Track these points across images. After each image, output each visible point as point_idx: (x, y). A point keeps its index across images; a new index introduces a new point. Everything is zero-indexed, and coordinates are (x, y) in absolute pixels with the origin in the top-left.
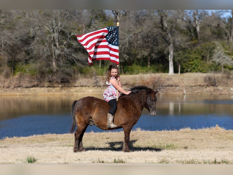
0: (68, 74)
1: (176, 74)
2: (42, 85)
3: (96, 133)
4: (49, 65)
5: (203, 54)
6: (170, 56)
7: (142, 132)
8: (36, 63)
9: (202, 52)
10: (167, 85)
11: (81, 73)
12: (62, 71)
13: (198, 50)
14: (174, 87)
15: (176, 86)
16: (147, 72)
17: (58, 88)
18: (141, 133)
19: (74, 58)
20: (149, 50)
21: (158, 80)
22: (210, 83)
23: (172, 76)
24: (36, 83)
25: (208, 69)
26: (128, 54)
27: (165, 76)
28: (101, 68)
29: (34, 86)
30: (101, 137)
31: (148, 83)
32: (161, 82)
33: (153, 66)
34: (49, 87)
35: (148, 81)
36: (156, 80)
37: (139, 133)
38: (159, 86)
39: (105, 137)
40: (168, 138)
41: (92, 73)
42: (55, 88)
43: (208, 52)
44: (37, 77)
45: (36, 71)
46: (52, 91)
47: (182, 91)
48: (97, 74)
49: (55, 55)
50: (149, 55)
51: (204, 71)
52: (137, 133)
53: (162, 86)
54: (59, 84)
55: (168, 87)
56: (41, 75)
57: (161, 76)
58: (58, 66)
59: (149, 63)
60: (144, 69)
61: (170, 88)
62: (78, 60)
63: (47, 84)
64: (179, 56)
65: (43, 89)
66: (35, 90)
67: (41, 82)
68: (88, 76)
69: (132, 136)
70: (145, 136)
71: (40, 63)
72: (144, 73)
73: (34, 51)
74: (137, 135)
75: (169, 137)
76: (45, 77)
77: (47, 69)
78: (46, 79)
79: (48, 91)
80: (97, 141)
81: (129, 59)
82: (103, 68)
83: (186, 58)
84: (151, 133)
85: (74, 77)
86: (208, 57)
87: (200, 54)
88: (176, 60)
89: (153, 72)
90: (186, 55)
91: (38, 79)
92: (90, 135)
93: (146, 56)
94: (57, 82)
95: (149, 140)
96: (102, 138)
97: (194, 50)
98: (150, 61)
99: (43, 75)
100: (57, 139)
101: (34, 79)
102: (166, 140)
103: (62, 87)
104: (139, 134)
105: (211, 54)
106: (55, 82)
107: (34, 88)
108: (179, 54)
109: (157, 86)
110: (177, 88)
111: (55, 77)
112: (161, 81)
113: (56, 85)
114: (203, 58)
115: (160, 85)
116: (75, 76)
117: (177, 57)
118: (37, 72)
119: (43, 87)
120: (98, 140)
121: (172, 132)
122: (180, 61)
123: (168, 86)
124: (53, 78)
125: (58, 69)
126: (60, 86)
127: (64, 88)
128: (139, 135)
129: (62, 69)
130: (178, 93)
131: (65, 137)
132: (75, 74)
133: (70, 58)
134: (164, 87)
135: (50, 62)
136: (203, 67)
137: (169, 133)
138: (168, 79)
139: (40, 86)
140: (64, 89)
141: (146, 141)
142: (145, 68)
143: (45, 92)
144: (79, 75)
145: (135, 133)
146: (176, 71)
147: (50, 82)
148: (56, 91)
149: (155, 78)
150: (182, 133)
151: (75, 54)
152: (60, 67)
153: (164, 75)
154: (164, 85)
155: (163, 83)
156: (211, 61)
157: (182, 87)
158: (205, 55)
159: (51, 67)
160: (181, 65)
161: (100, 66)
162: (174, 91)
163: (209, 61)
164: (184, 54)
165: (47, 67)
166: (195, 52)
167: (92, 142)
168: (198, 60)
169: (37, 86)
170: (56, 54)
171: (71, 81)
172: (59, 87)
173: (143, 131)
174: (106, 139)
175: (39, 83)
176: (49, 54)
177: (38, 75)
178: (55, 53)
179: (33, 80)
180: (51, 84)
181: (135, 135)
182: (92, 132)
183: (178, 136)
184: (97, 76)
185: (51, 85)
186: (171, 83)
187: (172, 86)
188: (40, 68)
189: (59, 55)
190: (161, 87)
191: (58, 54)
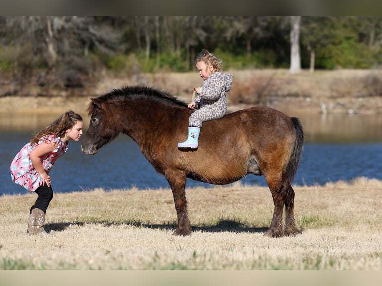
0: (81, 70)
1: (305, 72)
2: (25, 91)
3: (143, 191)
4: (40, 51)
5: (361, 29)
6: (292, 34)
7: (243, 189)
8: (14, 45)
9: (359, 25)
10: (286, 92)
11: (109, 67)
12: (69, 63)
13: (351, 21)
14: (301, 98)
15: (305, 96)
16: (244, 66)
17: (58, 99)
18: (243, 191)
19: (94, 35)
20: (249, 20)
21: (268, 84)
22: (375, 90)
23: (296, 75)
24: (12, 88)
25: (372, 60)
26: (206, 29)
27: (283, 74)
28: (150, 56)
29: (8, 94)
30: (155, 200)
31: (247, 89)
32: (275, 88)
33: (257, 54)
34: (40, 95)
35: (247, 84)
36: (265, 84)
37: (237, 190)
38: (271, 96)
39: (163, 200)
40: (304, 203)
41: (131, 67)
42: (53, 99)
43: (373, 25)
44: (14, 76)
45: (13, 62)
46: (47, 105)
47: (318, 105)
48: (142, 70)
49: (53, 30)
50: (250, 31)
51: (363, 65)
52: (233, 191)
53: (277, 95)
54: (61, 89)
55: (288, 99)
56: (24, 71)
57: (275, 74)
58: (59, 52)
59: (249, 48)
60: (238, 61)
61: (293, 99)
62: (101, 41)
63: (36, 90)
64: (312, 34)
65: (27, 100)
66: (10, 103)
67: (23, 84)
68: (123, 73)
69: (224, 197)
70: (252, 197)
71: (22, 45)
72: (238, 69)
73: (7, 20)
74: (234, 195)
75: (305, 199)
76: (31, 76)
77: (36, 59)
78: (34, 79)
79: (39, 104)
80: (146, 209)
81: (208, 39)
82: (155, 57)
83: (326, 37)
84: (265, 192)
85: (93, 76)
86: (372, 35)
87: (354, 29)
88: (306, 42)
89: (257, 67)
90: (326, 32)
91: (17, 80)
92: (130, 195)
93: (243, 34)
94: (57, 87)
95: (261, 207)
96: (157, 202)
97: (342, 22)
98: (252, 45)
99: (28, 71)
100: (56, 204)
101: (8, 78)
102: (300, 207)
103: (68, 97)
104: (237, 192)
105: (378, 30)
106: (52, 86)
107: (8, 98)
108: (313, 29)
109: (265, 96)
110: (308, 99)
111: (52, 77)
112: (273, 85)
113: (55, 92)
114: (362, 37)
115: (273, 93)
116: (96, 74)
117: (307, 35)
118: (16, 64)
119: (27, 95)
120: (148, 207)
121: (311, 188)
122: (314, 45)
123: (289, 95)
124: (49, 77)
125: (60, 58)
126: (64, 93)
127: (71, 98)
128: (239, 195)
129: (67, 58)
130: (308, 110)
131: (74, 200)
132: (95, 70)
133: (84, 35)
134: (280, 98)
135: (44, 45)
136: (361, 56)
137: (303, 191)
138: (289, 82)
139: (20, 93)
140: (72, 101)
141: (255, 209)
142: (240, 58)
143: (32, 106)
144: (104, 72)
145: (230, 191)
146: (305, 65)
147: (42, 85)
148: (56, 105)
149: (261, 79)
150: (332, 192)
151: (96, 27)
152: (63, 55)
153: (280, 72)
154: (280, 93)
155: (279, 89)
156: (377, 43)
157: (318, 98)
158: (365, 32)
159: (45, 55)
160: (316, 53)
161: (147, 53)
162: (301, 107)
163: (373, 44)
164: (322, 30)
165: (36, 54)
166: (345, 26)
167: (135, 209)
168: (352, 41)
169: (15, 93)
170: (55, 27)
171: (86, 84)
172: (61, 96)
173: (246, 186)
174: (166, 204)
175: (19, 88)
176: (41, 27)
177: (16, 72)
178: (52, 26)
179: (6, 82)
180: (45, 90)
181: (228, 195)
182: (134, 188)
183: (324, 197)
184: (142, 75)
185: (44, 93)
186: (294, 89)
187: (296, 95)
188: (21, 56)
189: (62, 30)
190: (273, 98)
191: (60, 27)
